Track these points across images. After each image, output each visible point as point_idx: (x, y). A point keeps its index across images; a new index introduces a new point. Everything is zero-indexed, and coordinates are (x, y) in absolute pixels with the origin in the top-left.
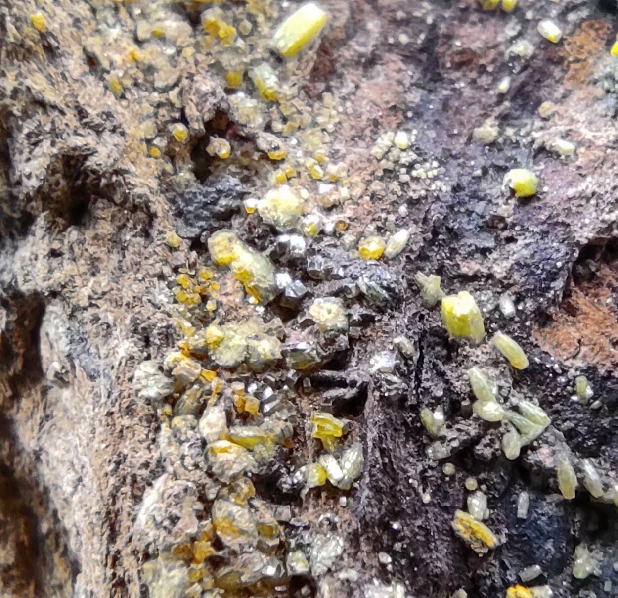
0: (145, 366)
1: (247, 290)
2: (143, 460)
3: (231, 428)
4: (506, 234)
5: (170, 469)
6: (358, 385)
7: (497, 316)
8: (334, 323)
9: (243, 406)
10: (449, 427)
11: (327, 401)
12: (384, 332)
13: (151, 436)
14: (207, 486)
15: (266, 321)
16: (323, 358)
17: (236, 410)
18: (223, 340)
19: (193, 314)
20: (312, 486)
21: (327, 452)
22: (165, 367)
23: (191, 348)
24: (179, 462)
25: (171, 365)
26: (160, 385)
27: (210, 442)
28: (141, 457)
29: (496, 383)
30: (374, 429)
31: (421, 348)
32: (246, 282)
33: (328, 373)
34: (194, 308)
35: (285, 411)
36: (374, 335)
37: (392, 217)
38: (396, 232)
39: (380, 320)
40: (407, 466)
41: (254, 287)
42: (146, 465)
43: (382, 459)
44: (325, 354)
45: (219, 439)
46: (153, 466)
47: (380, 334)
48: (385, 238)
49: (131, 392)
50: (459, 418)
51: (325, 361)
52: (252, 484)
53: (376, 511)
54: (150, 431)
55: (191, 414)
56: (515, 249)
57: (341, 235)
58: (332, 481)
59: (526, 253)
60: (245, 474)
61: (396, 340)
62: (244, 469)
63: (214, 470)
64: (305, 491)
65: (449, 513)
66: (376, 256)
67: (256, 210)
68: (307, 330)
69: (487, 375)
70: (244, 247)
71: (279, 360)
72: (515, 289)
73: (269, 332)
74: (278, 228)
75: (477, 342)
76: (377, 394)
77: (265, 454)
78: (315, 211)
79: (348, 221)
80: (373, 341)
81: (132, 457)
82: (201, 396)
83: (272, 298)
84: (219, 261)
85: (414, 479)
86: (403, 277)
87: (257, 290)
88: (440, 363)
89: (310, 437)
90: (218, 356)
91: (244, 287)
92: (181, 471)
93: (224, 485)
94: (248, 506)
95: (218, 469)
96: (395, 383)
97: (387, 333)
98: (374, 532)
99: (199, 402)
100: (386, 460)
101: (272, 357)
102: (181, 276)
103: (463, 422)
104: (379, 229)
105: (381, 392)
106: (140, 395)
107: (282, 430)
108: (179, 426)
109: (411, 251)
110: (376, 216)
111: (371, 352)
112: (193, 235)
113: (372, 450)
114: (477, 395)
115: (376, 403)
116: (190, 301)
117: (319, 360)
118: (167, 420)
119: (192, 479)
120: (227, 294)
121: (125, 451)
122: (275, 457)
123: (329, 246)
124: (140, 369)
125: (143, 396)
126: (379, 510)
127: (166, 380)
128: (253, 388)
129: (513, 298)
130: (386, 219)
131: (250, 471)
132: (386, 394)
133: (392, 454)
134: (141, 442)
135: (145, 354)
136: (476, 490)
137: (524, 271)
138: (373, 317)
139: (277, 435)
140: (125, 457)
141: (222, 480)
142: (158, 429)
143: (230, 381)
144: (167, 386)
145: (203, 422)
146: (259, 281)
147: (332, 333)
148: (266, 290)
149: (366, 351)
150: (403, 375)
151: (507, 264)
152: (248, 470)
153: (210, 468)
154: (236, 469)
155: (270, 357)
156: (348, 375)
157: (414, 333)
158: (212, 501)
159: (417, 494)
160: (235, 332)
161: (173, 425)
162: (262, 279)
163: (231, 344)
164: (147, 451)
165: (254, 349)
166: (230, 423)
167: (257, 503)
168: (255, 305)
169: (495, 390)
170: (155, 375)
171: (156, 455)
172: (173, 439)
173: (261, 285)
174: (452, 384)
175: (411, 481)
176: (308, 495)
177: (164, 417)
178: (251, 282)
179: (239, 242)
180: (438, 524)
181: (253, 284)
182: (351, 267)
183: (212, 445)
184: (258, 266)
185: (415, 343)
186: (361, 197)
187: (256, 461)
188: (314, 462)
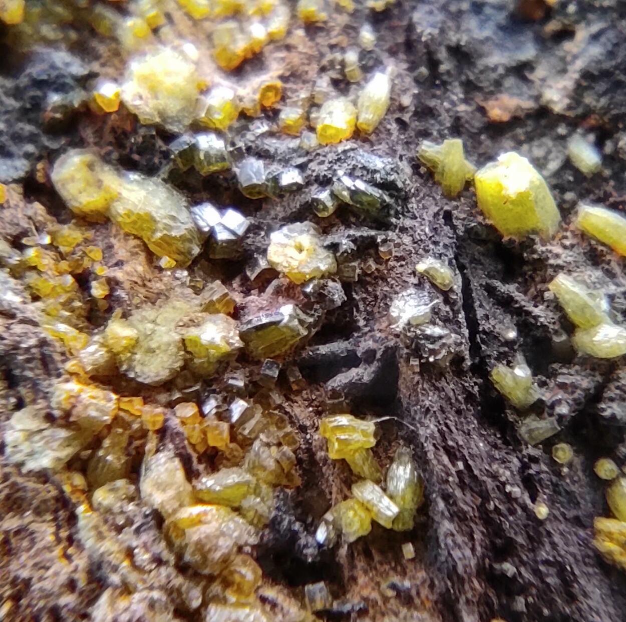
0: (19, 421)
1: (152, 247)
2: (63, 578)
3: (194, 482)
4: (552, 26)
5: (115, 579)
6: (378, 356)
7: (571, 178)
8: (313, 265)
9: (205, 440)
10: (542, 384)
11: (335, 394)
12: (398, 259)
13: (64, 534)
14: (184, 589)
15: (197, 291)
16: (309, 327)
17: (195, 450)
18: (137, 341)
19: (72, 310)
20: (352, 539)
21: (360, 478)
22: (57, 413)
23: (89, 368)
24: (126, 563)
25: (67, 406)
26: (55, 445)
27: (169, 515)
28: (56, 574)
29: (603, 291)
30: (427, 421)
31: (462, 268)
32: (145, 235)
33: (324, 349)
34: (70, 301)
35: (273, 429)
36: (382, 268)
37: (352, 57)
38: (366, 80)
39: (385, 241)
40: (495, 467)
41: (161, 238)
42: (71, 585)
43: (454, 465)
44: (311, 320)
45: (181, 506)
46: (82, 584)
47: (391, 263)
48: (352, 97)
49: (7, 470)
50: (555, 366)
51: (314, 331)
52: (254, 563)
53: (468, 553)
54: (59, 527)
55: (122, 477)
56: (575, 50)
57: (276, 112)
58: (382, 523)
59: (596, 51)
60: (240, 549)
61: (421, 267)
62: (235, 544)
63: (188, 557)
64: (343, 551)
65: (584, 527)
66: (348, 134)
67: (122, 105)
68: (270, 289)
69: (584, 282)
70: (120, 175)
71: (240, 349)
72: (592, 121)
73: (210, 308)
74: (169, 127)
75: (551, 232)
76: (415, 362)
77: (263, 509)
78: (218, 78)
79: (279, 84)
80: (384, 279)
81: (41, 579)
82: (130, 444)
83: (196, 250)
84: (86, 209)
85: (512, 485)
86: (401, 158)
87: (169, 244)
88: (497, 284)
89: (325, 460)
90: (138, 369)
91: (145, 245)
92: (133, 577)
93: (211, 579)
94: (258, 603)
95: (193, 554)
96: (441, 337)
97: (402, 258)
98: (473, 589)
99: (128, 455)
100: (460, 464)
101: (228, 349)
102: (31, 253)
103: (565, 371)
104: (335, 83)
105: (421, 357)
106: (24, 470)
107: (278, 462)
108: (106, 503)
109: (402, 109)
110: (325, 62)
111: (385, 297)
112: (21, 174)
113: (435, 454)
114: (576, 318)
115: (417, 378)
116: (59, 290)
117: (304, 333)
118: (83, 498)
119: (156, 585)
120: (119, 264)
121: (25, 574)
122: (278, 509)
123: (263, 135)
124: (12, 428)
125: (30, 472)
126: (473, 550)
127: (63, 433)
128: (210, 406)
129: (592, 137)
130: (343, 64)
131: (246, 544)
132: (431, 359)
133: (465, 452)
134: (49, 549)
135: (13, 400)
136: (618, 477)
137: (602, 86)
138: (373, 239)
139: (271, 472)
140: (27, 583)
141: (206, 571)
142: (72, 519)
143: (171, 405)
144: (68, 442)
145: (146, 486)
146: (168, 227)
147: (316, 282)
148: (182, 239)
149: (376, 297)
150: (446, 321)
151: (568, 82)
152: (242, 542)
153: (180, 556)
154: (225, 545)
155: (226, 348)
156: (357, 344)
157: (445, 246)
158: (198, 611)
159: (525, 508)
160: (154, 322)
161: (95, 505)
162: (171, 223)
163: (154, 345)
164: (64, 562)
165: (196, 342)
166: (191, 474)
167: (271, 593)
168: (173, 270)
169: (604, 305)
170: (41, 431)
171: (81, 562)
172: (104, 528)
173: (174, 234)
174: (528, 313)
175: (508, 488)
176: (351, 556)
177: (78, 494)
178: (154, 232)
179: (107, 168)
180: (572, 549)
181: (159, 235)
182: (312, 165)
183: (172, 519)
184: (157, 202)
185: (450, 263)
186: (289, 33)
187: (251, 523)
188: (345, 498)
